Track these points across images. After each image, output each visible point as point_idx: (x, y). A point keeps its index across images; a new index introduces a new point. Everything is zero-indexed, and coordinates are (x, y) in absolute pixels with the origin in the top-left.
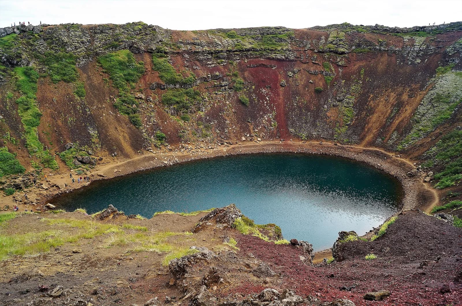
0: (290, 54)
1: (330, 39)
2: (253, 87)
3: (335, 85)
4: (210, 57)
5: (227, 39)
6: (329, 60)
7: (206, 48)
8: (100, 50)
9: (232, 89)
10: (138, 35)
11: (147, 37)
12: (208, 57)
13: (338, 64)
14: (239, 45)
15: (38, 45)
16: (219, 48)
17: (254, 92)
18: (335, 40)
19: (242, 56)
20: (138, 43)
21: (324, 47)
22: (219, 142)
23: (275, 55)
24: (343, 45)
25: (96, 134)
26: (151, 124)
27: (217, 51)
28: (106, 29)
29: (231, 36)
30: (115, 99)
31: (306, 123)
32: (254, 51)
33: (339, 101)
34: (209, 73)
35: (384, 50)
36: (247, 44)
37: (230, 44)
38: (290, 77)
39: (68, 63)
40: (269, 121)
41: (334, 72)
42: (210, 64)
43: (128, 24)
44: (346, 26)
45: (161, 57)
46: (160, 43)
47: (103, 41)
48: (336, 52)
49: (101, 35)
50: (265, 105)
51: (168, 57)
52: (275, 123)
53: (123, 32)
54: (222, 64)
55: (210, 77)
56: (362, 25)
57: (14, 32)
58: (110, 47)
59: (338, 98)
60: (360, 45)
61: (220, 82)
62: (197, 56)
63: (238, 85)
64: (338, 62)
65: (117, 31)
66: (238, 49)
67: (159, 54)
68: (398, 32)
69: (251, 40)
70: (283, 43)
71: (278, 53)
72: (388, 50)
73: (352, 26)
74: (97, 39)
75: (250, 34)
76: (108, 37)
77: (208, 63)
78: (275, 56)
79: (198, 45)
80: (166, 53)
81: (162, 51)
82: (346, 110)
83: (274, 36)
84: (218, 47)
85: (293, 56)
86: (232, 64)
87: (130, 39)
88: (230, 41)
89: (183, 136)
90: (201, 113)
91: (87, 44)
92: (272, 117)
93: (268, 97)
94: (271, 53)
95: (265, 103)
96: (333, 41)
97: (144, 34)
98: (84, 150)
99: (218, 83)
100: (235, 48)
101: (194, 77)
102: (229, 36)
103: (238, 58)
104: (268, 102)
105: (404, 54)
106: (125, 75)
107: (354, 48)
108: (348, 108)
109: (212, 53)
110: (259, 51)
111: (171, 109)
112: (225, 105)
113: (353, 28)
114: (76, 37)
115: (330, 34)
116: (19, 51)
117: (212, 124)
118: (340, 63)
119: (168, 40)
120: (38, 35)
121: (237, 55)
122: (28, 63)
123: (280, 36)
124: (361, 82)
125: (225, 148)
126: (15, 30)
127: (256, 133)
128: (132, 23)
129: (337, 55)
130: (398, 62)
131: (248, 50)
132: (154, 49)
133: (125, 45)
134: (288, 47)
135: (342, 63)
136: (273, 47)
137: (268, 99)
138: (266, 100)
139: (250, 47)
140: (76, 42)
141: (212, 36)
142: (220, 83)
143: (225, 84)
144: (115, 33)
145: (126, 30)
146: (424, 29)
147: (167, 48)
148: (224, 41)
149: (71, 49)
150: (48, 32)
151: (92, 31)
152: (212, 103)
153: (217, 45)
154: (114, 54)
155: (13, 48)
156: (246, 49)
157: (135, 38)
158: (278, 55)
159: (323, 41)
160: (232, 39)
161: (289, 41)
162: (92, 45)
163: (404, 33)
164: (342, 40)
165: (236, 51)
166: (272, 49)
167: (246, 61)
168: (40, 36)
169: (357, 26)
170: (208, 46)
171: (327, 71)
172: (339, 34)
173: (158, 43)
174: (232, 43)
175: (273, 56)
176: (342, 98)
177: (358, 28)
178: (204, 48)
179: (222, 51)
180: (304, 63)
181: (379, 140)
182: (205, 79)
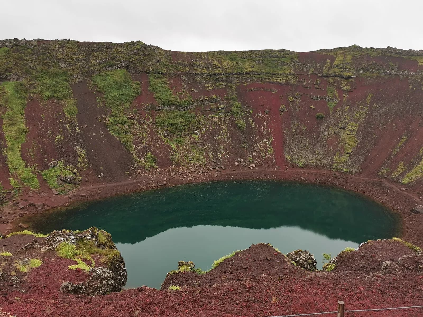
0: (292, 78)
1: (336, 63)
2: (251, 111)
3: (338, 111)
4: (208, 79)
5: (227, 62)
6: (334, 85)
7: (205, 71)
8: (95, 69)
9: (229, 113)
10: (136, 54)
11: (145, 57)
12: (206, 80)
13: (342, 89)
14: (239, 68)
15: (31, 60)
16: (219, 71)
17: (252, 116)
18: (341, 64)
19: (242, 80)
20: (136, 63)
21: (328, 71)
22: (211, 166)
23: (276, 78)
24: (349, 69)
25: (84, 153)
26: (142, 145)
27: (216, 73)
28: (102, 48)
29: (232, 59)
30: (107, 119)
31: (304, 150)
32: (254, 74)
33: (341, 128)
34: (206, 96)
35: (395, 75)
36: (247, 67)
37: (231, 67)
38: (291, 101)
39: (61, 80)
40: (265, 146)
41: (338, 98)
42: (208, 87)
43: (126, 43)
44: (355, 48)
45: (158, 78)
46: (158, 64)
47: (99, 59)
48: (342, 77)
49: (97, 53)
50: (262, 130)
51: (165, 78)
52: (271, 149)
53: (121, 51)
54: (221, 87)
55: (208, 100)
56: (373, 47)
57: (6, 46)
58: (106, 66)
59: (340, 125)
60: (368, 69)
61: (216, 105)
62: (196, 78)
63: (236, 110)
64: (343, 87)
65: (115, 50)
66: (238, 72)
67: (156, 75)
68: (412, 55)
69: (252, 64)
70: (286, 67)
71: (280, 76)
72: (400, 74)
73: (362, 48)
74: (93, 57)
75: (251, 57)
76: (105, 56)
77: (206, 85)
78: (276, 80)
79: (197, 67)
80: (164, 74)
81: (160, 72)
82: (348, 137)
83: (276, 59)
84: (217, 70)
85: (295, 80)
86: (231, 87)
87: (127, 59)
88: (230, 63)
89: (174, 159)
90: (195, 136)
91: (83, 61)
92: (269, 143)
93: (265, 122)
94: (272, 77)
95: (262, 128)
96: (339, 65)
97: (142, 54)
98: (69, 170)
99: (215, 106)
100: (235, 71)
101: (191, 100)
102: (230, 59)
103: (238, 81)
104: (266, 127)
105: (418, 79)
106: (119, 95)
107: (361, 72)
108: (350, 136)
109: (211, 76)
110: (260, 74)
111: (164, 131)
112: (220, 129)
113: (363, 50)
114: (71, 54)
115: (336, 57)
116: (9, 66)
117: (205, 147)
118: (345, 88)
119: (167, 61)
120: (31, 50)
121: (237, 78)
122: (18, 78)
123: (283, 60)
124: (366, 109)
125: (217, 173)
126: (8, 44)
127: (250, 158)
128: (130, 42)
129: (343, 80)
130: (410, 87)
131: (249, 73)
132: (152, 70)
133: (122, 64)
134: (291, 71)
135: (347, 88)
136: (274, 71)
137: (265, 124)
138: (264, 126)
139: (250, 70)
140: (70, 59)
141: (212, 58)
142: (217, 107)
143: (222, 108)
144: (112, 52)
145: (124, 49)
147: (165, 69)
148: (224, 63)
149: (65, 66)
150: (42, 47)
151: (88, 48)
152: (207, 126)
153: (217, 67)
154: (110, 73)
155: (3, 62)
156: (246, 72)
157: (132, 58)
158: (279, 79)
159: (328, 65)
160: (233, 62)
161: (292, 65)
162: (87, 63)
163: (420, 56)
164: (348, 64)
165: (236, 74)
166: (274, 73)
167: (245, 85)
168: (33, 51)
169: (366, 48)
170: (208, 69)
171: (330, 96)
172: (346, 57)
173: (156, 64)
174: (233, 66)
175: (274, 80)
176: (344, 125)
177: (368, 51)
178: (203, 71)
179: (221, 74)
180: (306, 88)
181: (383, 171)
182: (201, 102)
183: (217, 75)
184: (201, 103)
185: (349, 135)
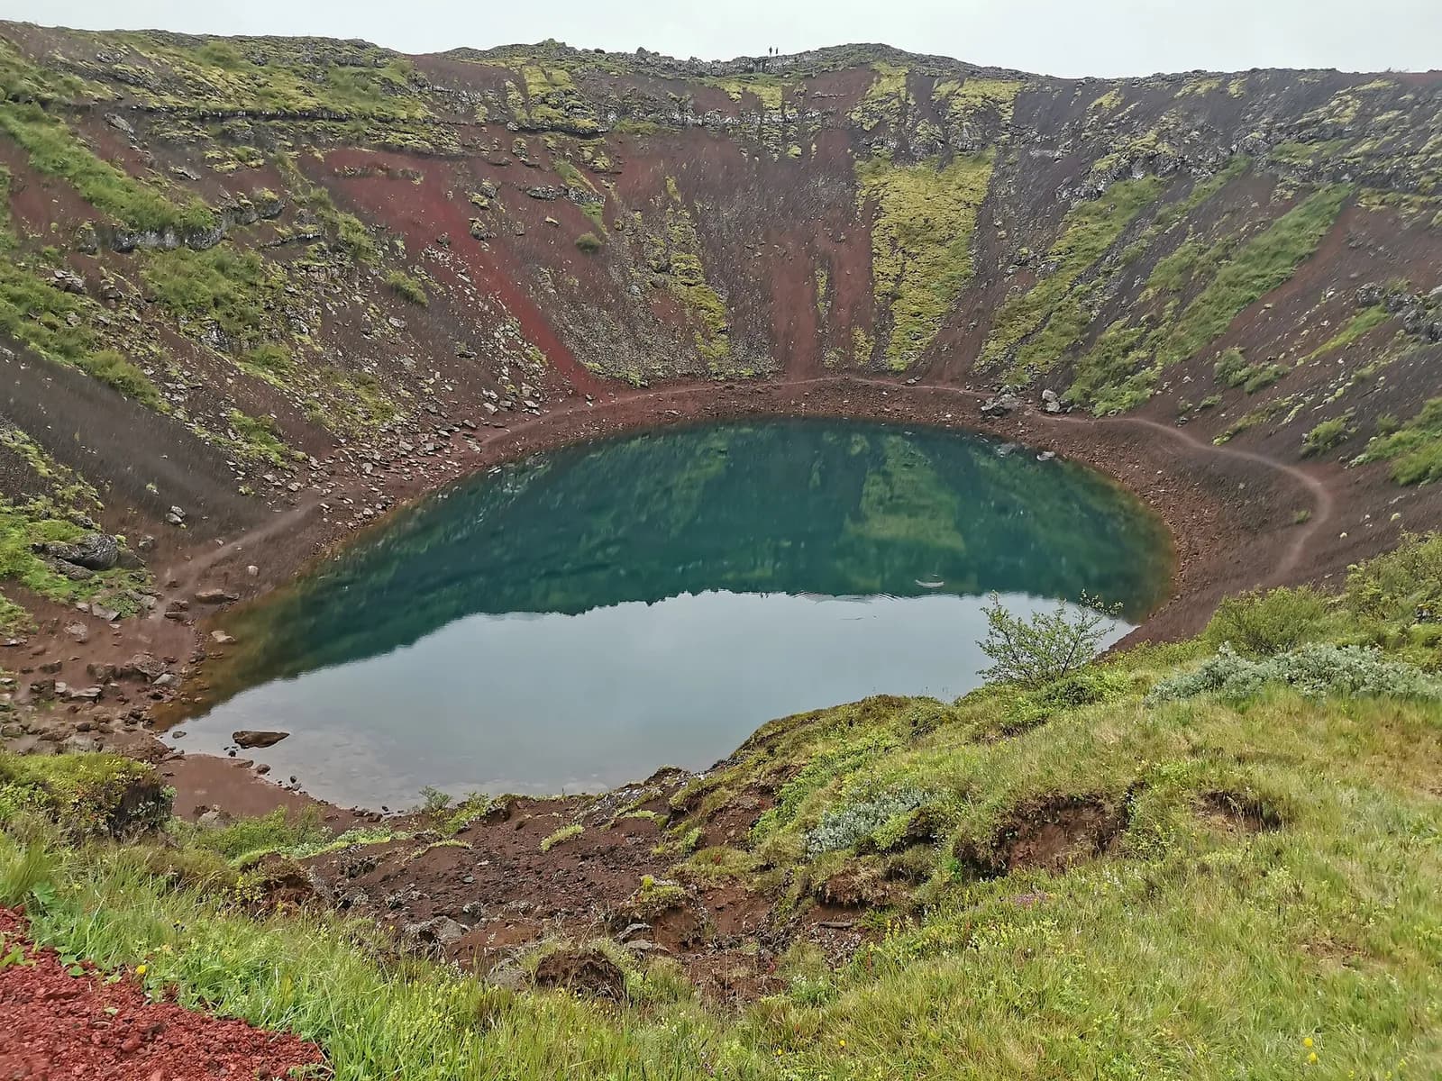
0: (443, 135)
1: (534, 90)
2: (400, 244)
3: (620, 225)
4: (201, 131)
6: (564, 155)
9: (341, 250)
12: (197, 133)
13: (593, 167)
14: (272, 96)
18: (550, 94)
19: (297, 138)
21: (528, 114)
23: (400, 135)
24: (581, 108)
26: (182, 386)
27: (213, 111)
29: (225, 62)
31: (615, 340)
32: (330, 119)
33: (661, 271)
34: (240, 193)
35: (694, 125)
36: (292, 92)
37: (242, 90)
40: (515, 346)
41: (595, 190)
42: (220, 161)
44: (556, 49)
45: (32, 118)
48: (573, 131)
50: (472, 298)
54: (253, 163)
56: (600, 49)
59: (652, 263)
60: (626, 110)
61: (291, 225)
62: (158, 127)
63: (357, 237)
64: (590, 162)
66: (276, 110)
68: (701, 75)
69: (298, 81)
70: (402, 98)
71: (406, 129)
72: (704, 124)
73: (574, 50)
75: (280, 59)
77: (208, 154)
78: (403, 140)
79: (137, 84)
82: (693, 292)
85: (455, 141)
86: (281, 163)
90: (303, 338)
93: (462, 273)
94: (386, 131)
95: (468, 292)
96: (547, 96)
99: (288, 230)
100: (265, 106)
101: (209, 208)
102: (214, 62)
103: (289, 143)
104: (473, 288)
105: (750, 134)
107: (612, 117)
108: (695, 288)
109: (202, 120)
110: (345, 120)
111: (205, 325)
113: (582, 57)
115: (523, 74)
118: (599, 165)
121: (282, 130)
123: (382, 73)
124: (686, 215)
129: (578, 140)
130: (745, 155)
131: (312, 116)
135: (603, 164)
136: (382, 110)
137: (464, 278)
138: (465, 284)
139: (311, 103)
141: (154, 56)
142: (298, 232)
143: (317, 234)
146: (764, 65)
152: (314, 301)
156: (302, 112)
158: (408, 136)
159: (516, 95)
160: (235, 73)
161: (415, 90)
163: (717, 76)
164: (571, 93)
165: (273, 117)
166: (383, 116)
167: (317, 156)
169: (587, 51)
170: (176, 95)
171: (578, 186)
172: (551, 74)
174: (245, 87)
175: (394, 138)
176: (661, 262)
177: (594, 59)
178: (164, 100)
179: (230, 113)
180: (496, 165)
181: (831, 356)
182: (238, 214)
183: (222, 117)
184: (237, 221)
185: (691, 285)
